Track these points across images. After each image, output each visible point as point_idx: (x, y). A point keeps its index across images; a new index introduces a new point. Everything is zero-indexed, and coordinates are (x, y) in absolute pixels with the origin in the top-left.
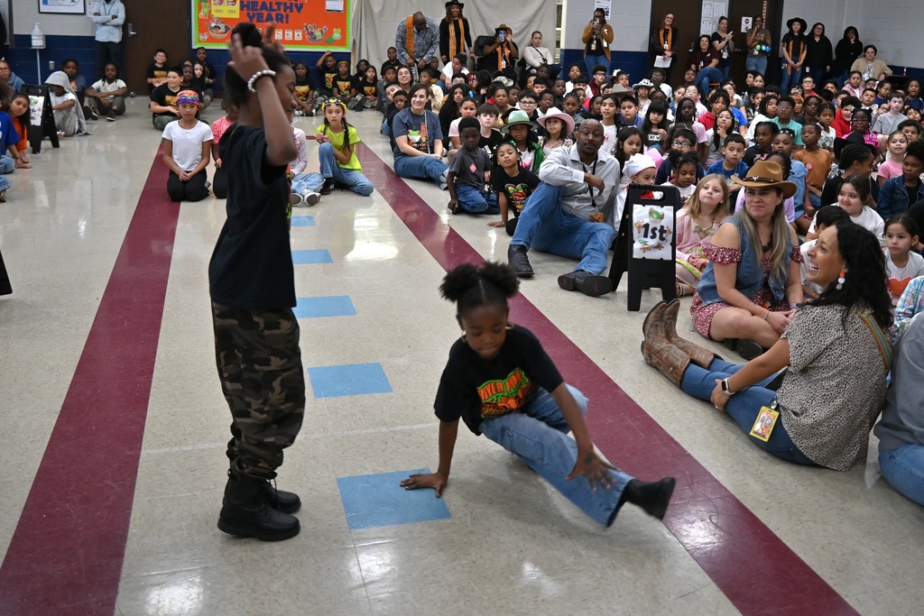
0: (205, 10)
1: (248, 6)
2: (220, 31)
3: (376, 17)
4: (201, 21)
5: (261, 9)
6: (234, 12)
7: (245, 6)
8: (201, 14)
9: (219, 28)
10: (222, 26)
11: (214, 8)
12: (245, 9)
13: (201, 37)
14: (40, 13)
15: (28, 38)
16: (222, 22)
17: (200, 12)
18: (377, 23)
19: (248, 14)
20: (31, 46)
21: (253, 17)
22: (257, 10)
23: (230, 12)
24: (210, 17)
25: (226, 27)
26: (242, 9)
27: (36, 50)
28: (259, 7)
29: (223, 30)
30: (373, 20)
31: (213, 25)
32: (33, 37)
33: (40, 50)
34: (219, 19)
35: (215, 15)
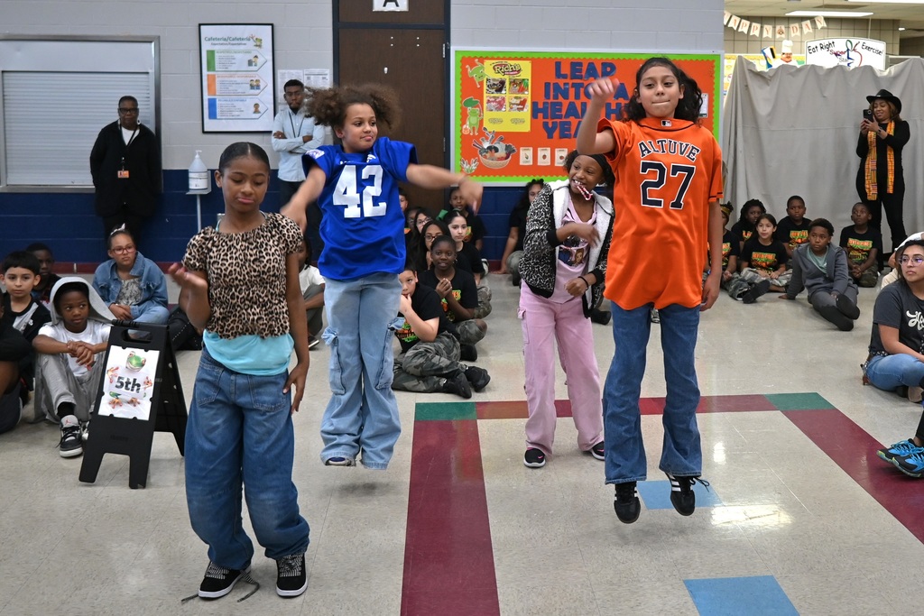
0: (473, 120)
1: (544, 111)
2: (497, 155)
3: (763, 123)
4: (466, 139)
5: (567, 115)
6: (522, 121)
7: (540, 110)
8: (467, 126)
9: (496, 150)
10: (501, 147)
11: (487, 115)
12: (540, 115)
13: (466, 167)
14: (204, 132)
15: (183, 176)
16: (501, 140)
17: (464, 122)
18: (765, 135)
19: (545, 124)
20: (188, 189)
21: (554, 128)
22: (560, 117)
23: (515, 121)
24: (482, 131)
25: (507, 147)
26: (534, 115)
27: (194, 196)
28: (564, 113)
29: (502, 153)
30: (757, 128)
31: (486, 145)
32: (191, 175)
33: (202, 196)
34: (497, 134)
35: (490, 127)
